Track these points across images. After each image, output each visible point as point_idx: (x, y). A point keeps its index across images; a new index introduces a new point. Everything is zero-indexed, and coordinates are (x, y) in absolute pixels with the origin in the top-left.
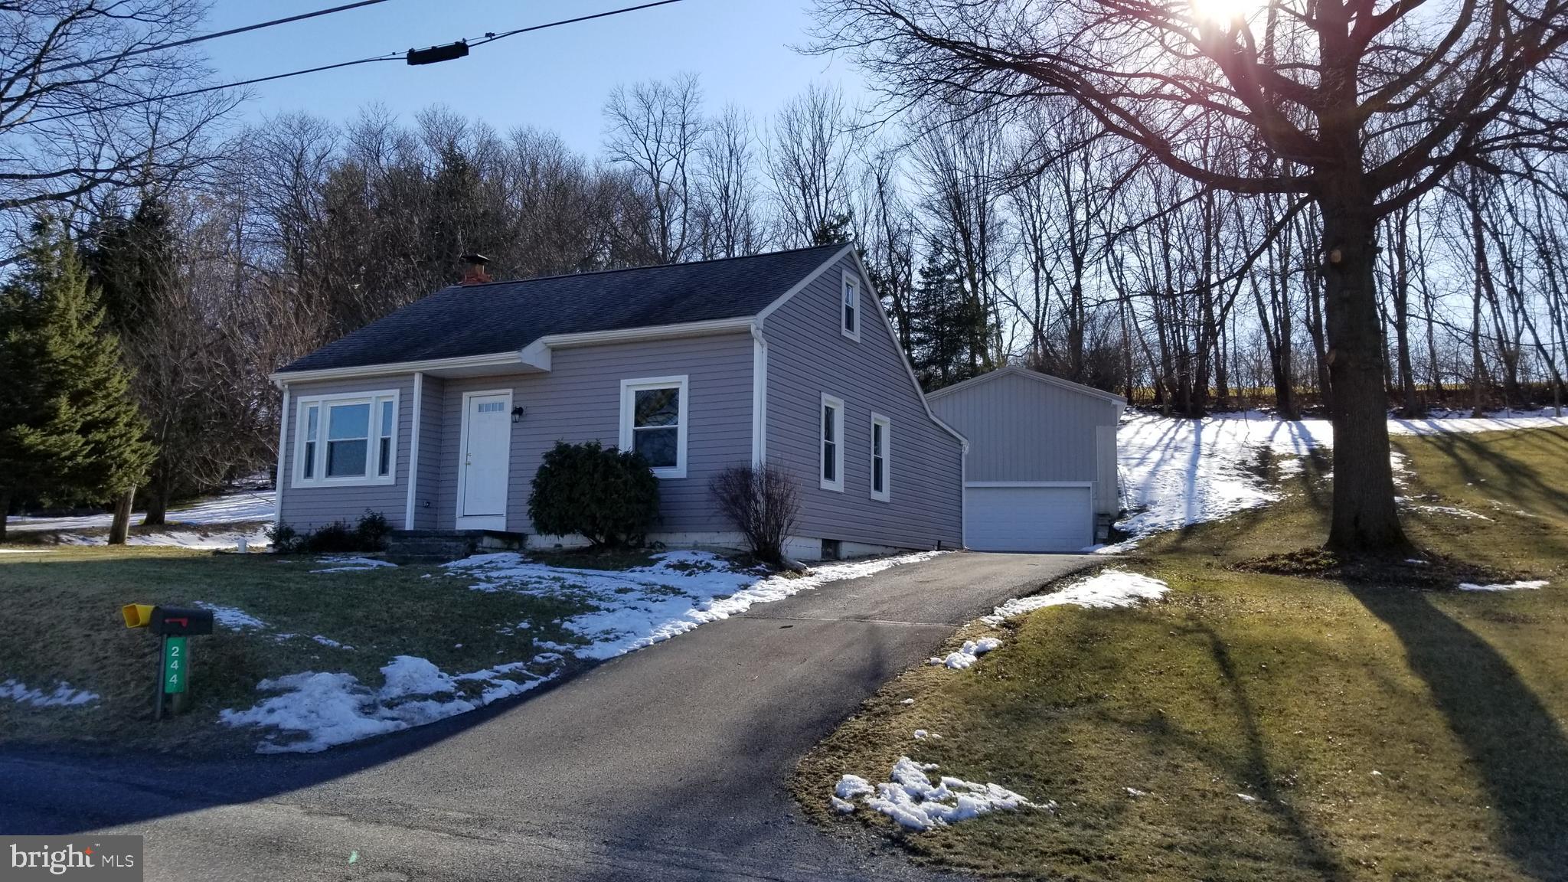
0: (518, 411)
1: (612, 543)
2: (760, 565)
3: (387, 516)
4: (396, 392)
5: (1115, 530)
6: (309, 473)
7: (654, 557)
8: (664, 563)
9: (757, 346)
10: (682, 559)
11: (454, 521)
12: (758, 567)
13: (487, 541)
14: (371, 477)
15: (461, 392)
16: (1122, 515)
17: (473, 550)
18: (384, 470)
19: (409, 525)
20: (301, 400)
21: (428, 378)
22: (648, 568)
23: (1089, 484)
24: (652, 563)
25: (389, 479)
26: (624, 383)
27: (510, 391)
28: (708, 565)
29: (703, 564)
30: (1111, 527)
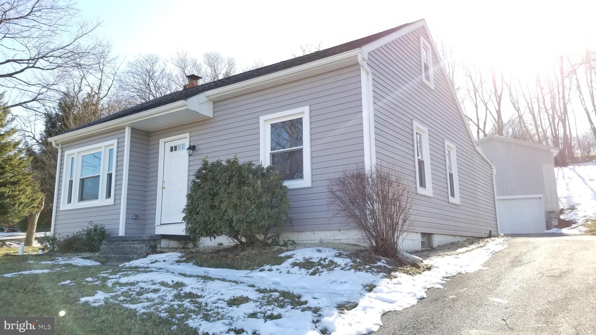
0: (192, 148)
1: (252, 242)
2: (380, 260)
3: (106, 227)
4: (115, 142)
5: (562, 220)
6: (69, 201)
7: (283, 255)
8: (291, 261)
9: (363, 74)
10: (307, 257)
11: (154, 229)
12: (379, 264)
13: (164, 243)
14: (102, 201)
15: (159, 139)
16: (562, 212)
17: (154, 250)
18: (109, 195)
19: (122, 233)
20: (67, 153)
21: (134, 131)
22: (276, 267)
23: (541, 196)
24: (280, 261)
25: (110, 201)
26: (262, 119)
27: (188, 135)
28: (332, 262)
29: (327, 262)
30: (559, 219)
